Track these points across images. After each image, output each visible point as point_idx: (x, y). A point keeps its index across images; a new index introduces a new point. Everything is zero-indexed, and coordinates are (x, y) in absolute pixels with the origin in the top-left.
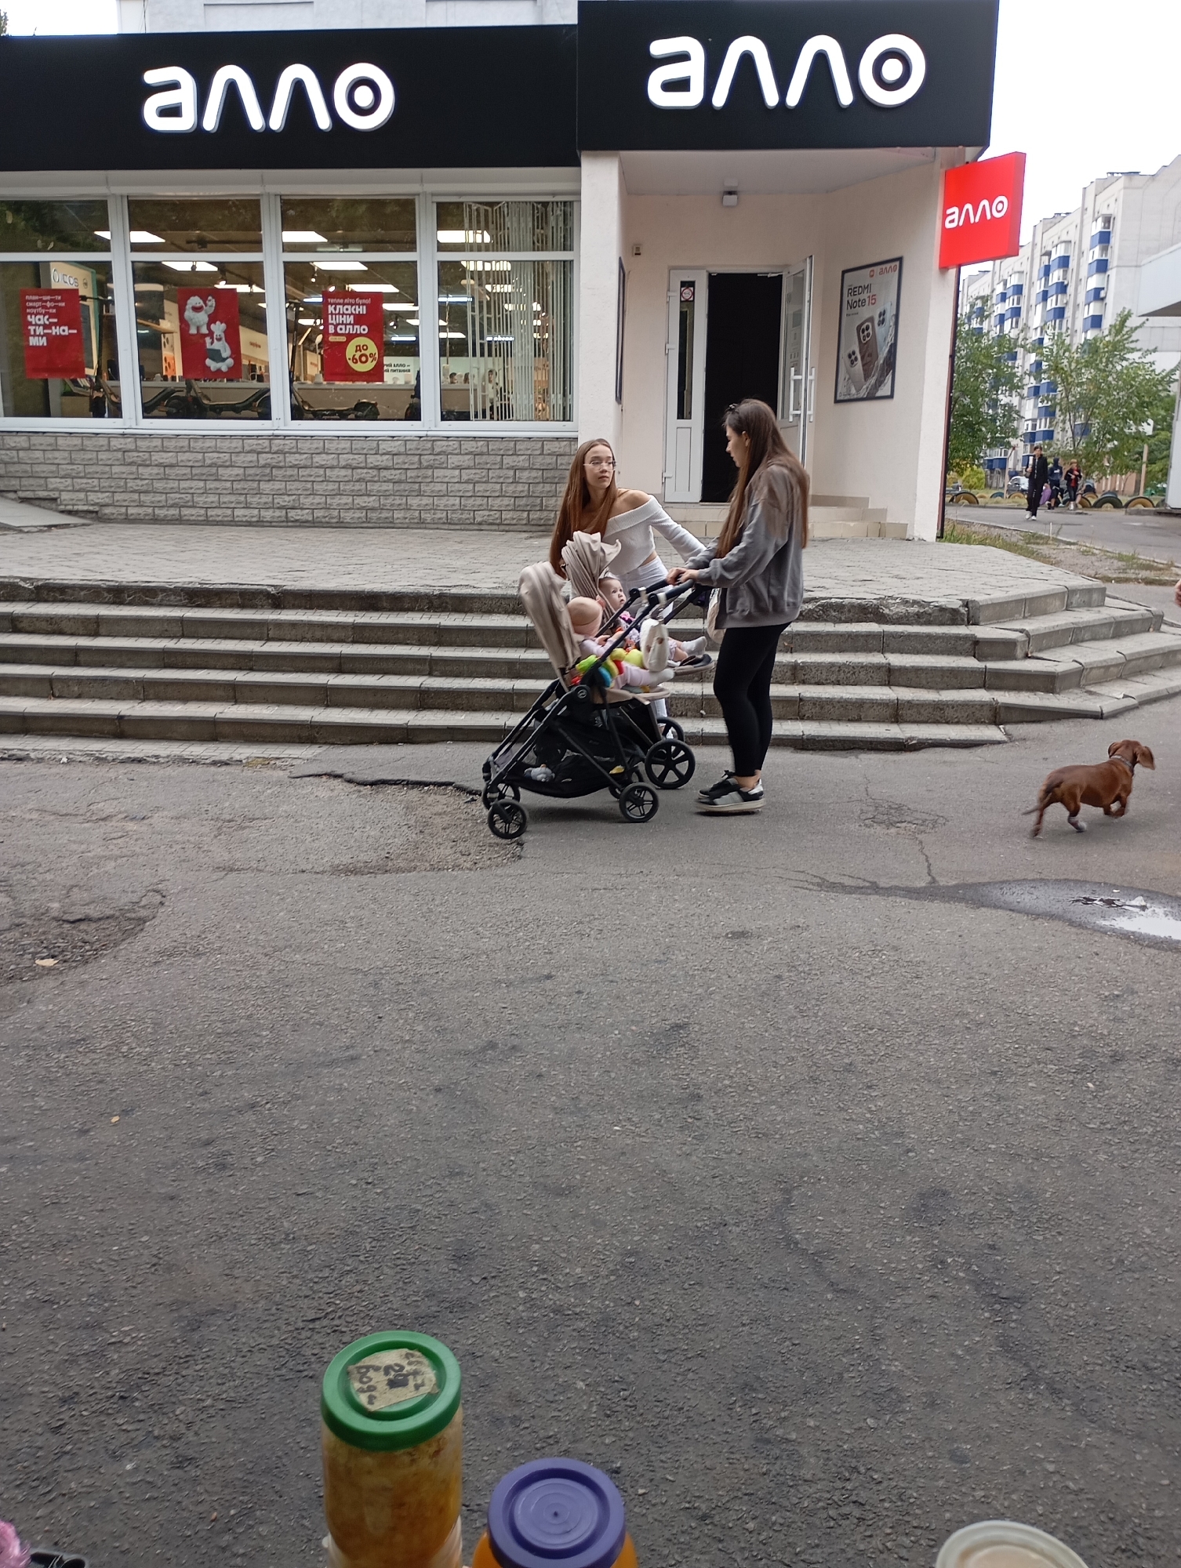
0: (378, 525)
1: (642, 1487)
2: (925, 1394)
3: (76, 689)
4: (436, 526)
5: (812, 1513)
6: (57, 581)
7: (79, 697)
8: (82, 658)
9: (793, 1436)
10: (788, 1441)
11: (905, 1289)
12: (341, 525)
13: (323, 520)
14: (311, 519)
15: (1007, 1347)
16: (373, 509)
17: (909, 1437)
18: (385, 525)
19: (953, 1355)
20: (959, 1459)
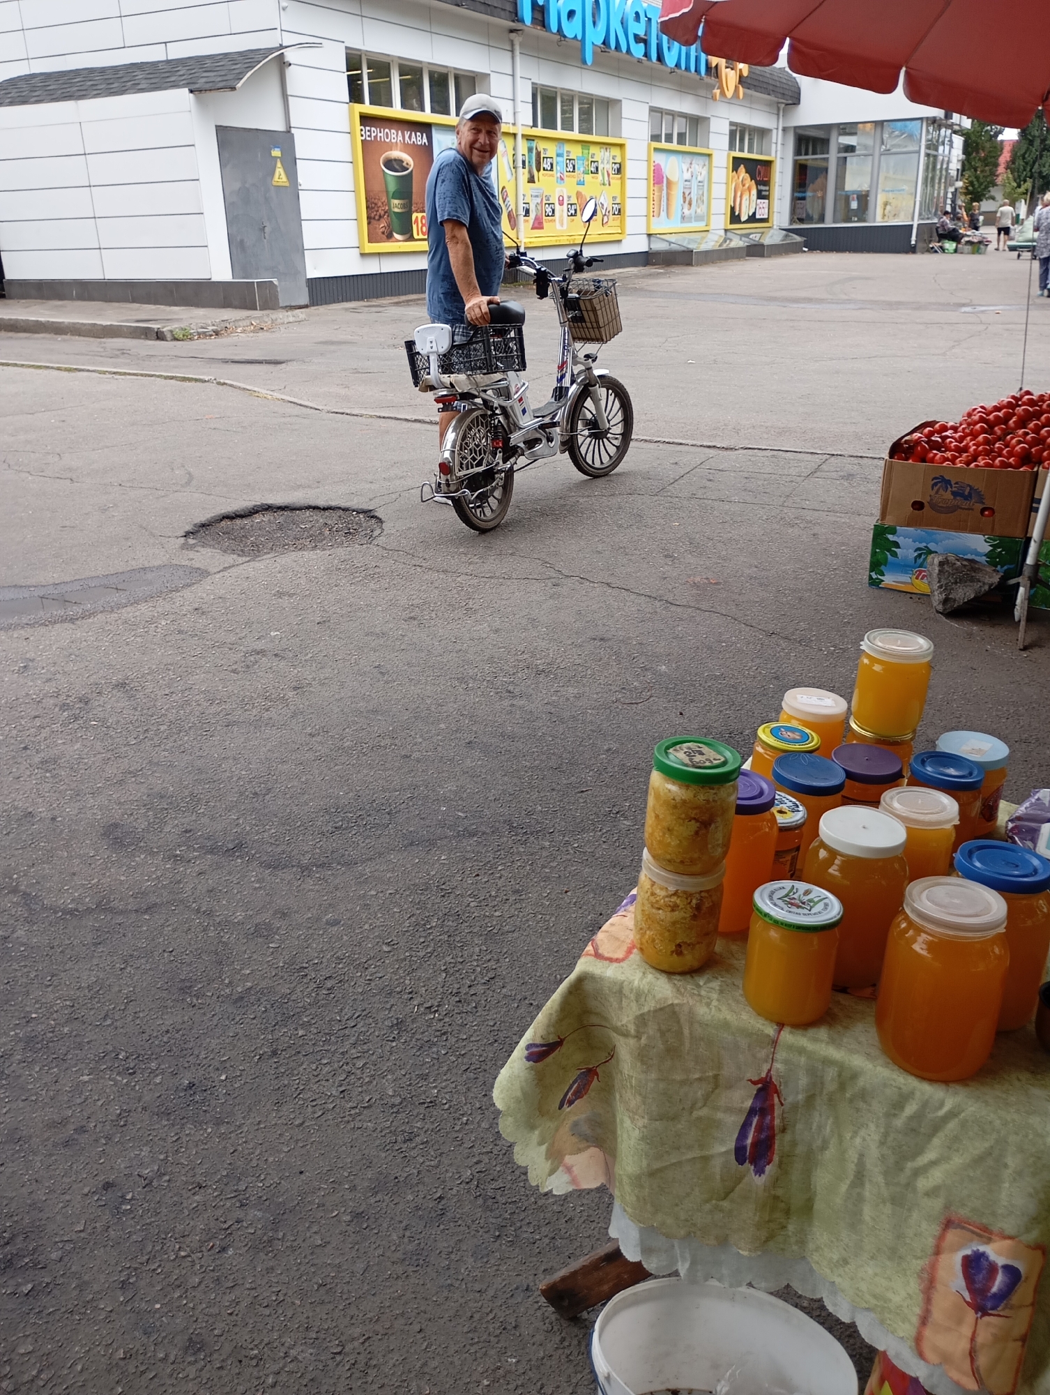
1: (221, 1075)
2: (275, 914)
5: (316, 1002)
9: (249, 984)
10: (250, 988)
11: (179, 882)
15: (275, 865)
17: (300, 935)
19: (255, 889)
20: (336, 923)
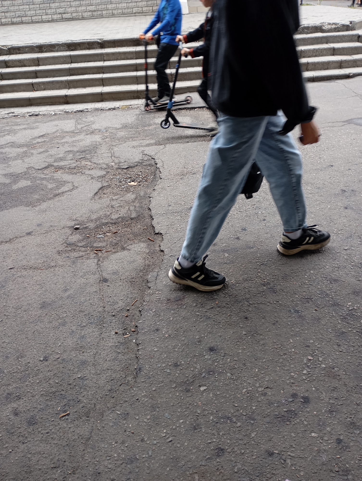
0: (97, 17)
3: (43, 87)
4: (119, 16)
6: (16, 46)
7: (44, 89)
8: (38, 75)
12: (83, 18)
13: (76, 17)
14: (71, 17)
16: (95, 11)
18: (100, 17)
